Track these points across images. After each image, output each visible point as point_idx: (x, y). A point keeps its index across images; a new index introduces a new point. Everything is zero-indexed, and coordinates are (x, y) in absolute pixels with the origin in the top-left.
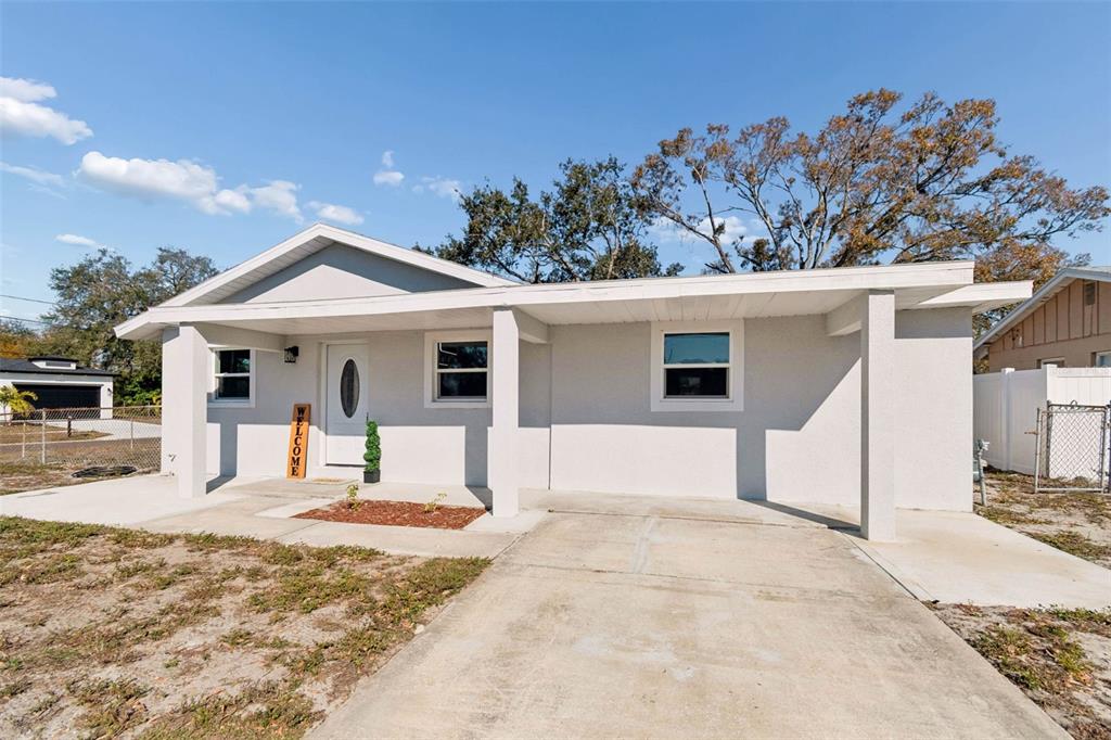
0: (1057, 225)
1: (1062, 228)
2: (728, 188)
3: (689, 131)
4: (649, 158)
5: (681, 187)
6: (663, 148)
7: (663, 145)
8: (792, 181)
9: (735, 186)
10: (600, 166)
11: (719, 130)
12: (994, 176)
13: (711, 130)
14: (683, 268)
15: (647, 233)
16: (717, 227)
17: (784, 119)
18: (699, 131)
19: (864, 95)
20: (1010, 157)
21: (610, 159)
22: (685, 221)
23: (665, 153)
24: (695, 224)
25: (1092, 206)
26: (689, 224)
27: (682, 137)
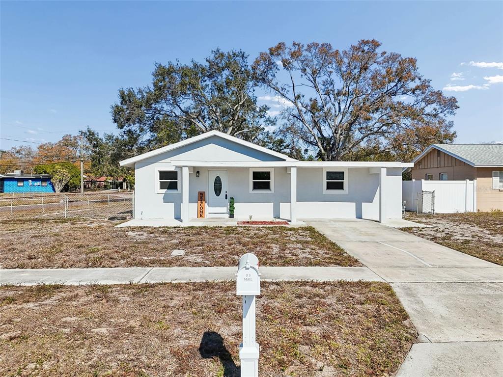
0: (440, 111)
1: (441, 112)
2: (302, 75)
3: (283, 44)
4: (262, 54)
5: (277, 71)
6: (270, 51)
7: (271, 50)
8: (331, 72)
9: (306, 75)
10: (234, 54)
11: (299, 46)
12: (417, 88)
13: (294, 44)
14: (269, 108)
15: (254, 90)
16: (296, 95)
17: (330, 45)
18: (289, 44)
19: (366, 40)
20: (423, 79)
21: (241, 52)
22: (280, 91)
23: (272, 54)
24: (285, 93)
25: (451, 104)
26: (282, 92)
27: (280, 46)
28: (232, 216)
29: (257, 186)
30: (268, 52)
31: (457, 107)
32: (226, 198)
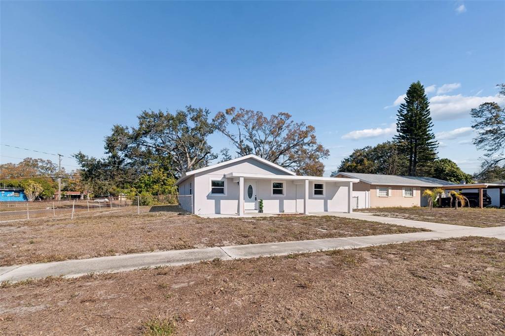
0: (320, 156)
4: (220, 113)
5: (227, 124)
7: (227, 110)
13: (241, 109)
16: (241, 140)
17: (262, 112)
18: (237, 109)
23: (227, 113)
24: (234, 138)
25: (327, 153)
26: (232, 137)
27: (232, 109)
28: (261, 211)
29: (275, 192)
30: (225, 112)
31: (329, 155)
32: (256, 200)
